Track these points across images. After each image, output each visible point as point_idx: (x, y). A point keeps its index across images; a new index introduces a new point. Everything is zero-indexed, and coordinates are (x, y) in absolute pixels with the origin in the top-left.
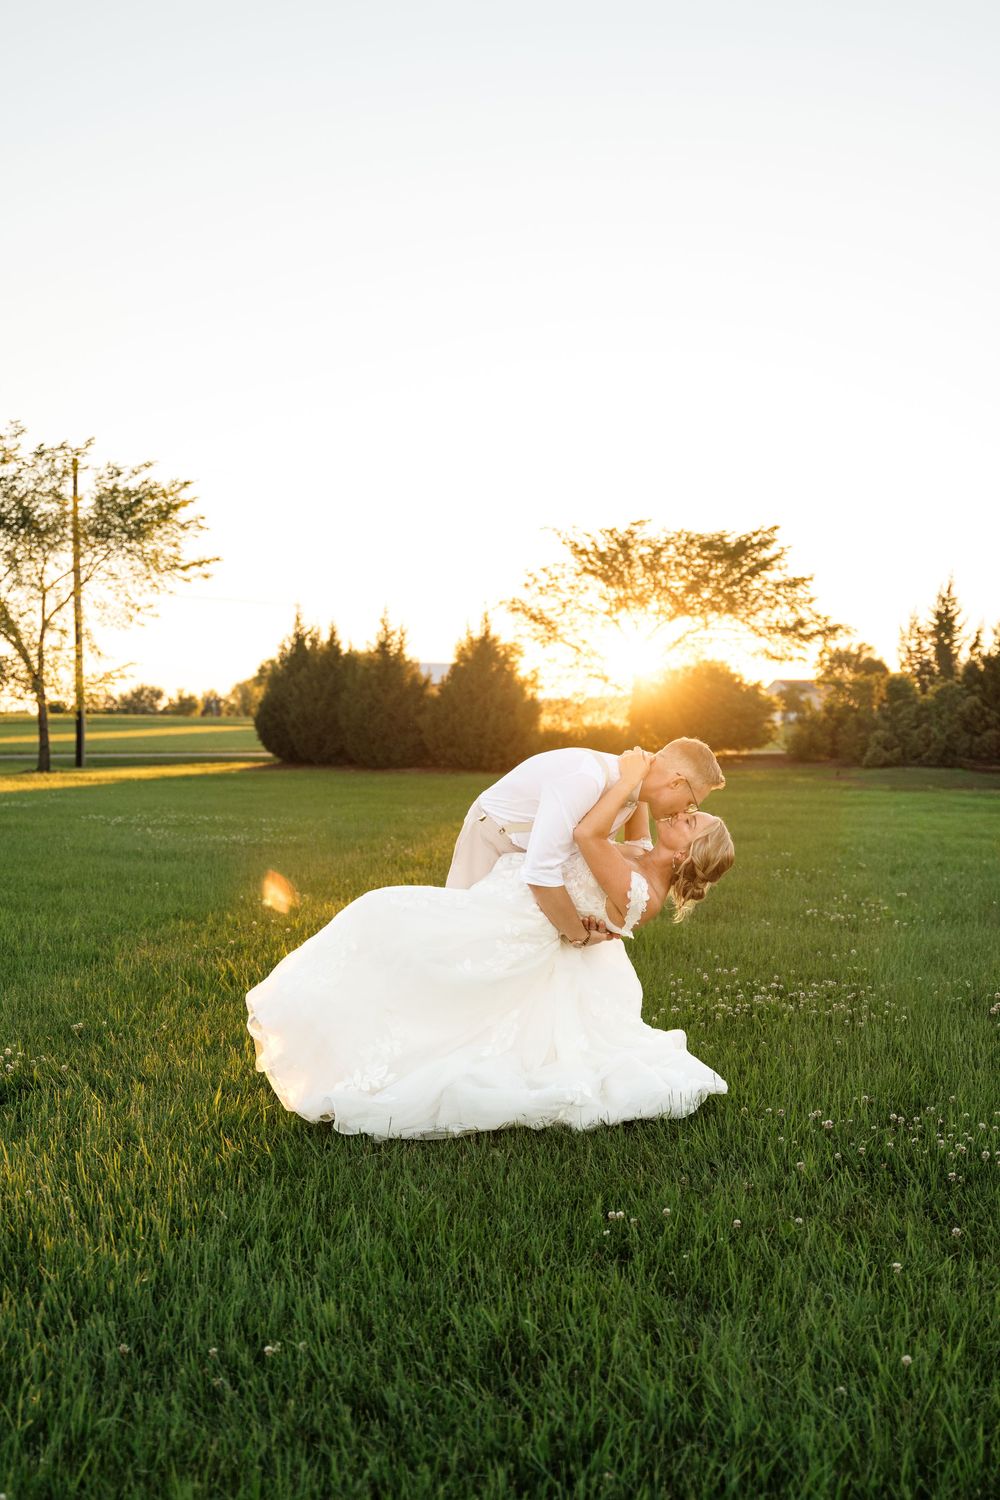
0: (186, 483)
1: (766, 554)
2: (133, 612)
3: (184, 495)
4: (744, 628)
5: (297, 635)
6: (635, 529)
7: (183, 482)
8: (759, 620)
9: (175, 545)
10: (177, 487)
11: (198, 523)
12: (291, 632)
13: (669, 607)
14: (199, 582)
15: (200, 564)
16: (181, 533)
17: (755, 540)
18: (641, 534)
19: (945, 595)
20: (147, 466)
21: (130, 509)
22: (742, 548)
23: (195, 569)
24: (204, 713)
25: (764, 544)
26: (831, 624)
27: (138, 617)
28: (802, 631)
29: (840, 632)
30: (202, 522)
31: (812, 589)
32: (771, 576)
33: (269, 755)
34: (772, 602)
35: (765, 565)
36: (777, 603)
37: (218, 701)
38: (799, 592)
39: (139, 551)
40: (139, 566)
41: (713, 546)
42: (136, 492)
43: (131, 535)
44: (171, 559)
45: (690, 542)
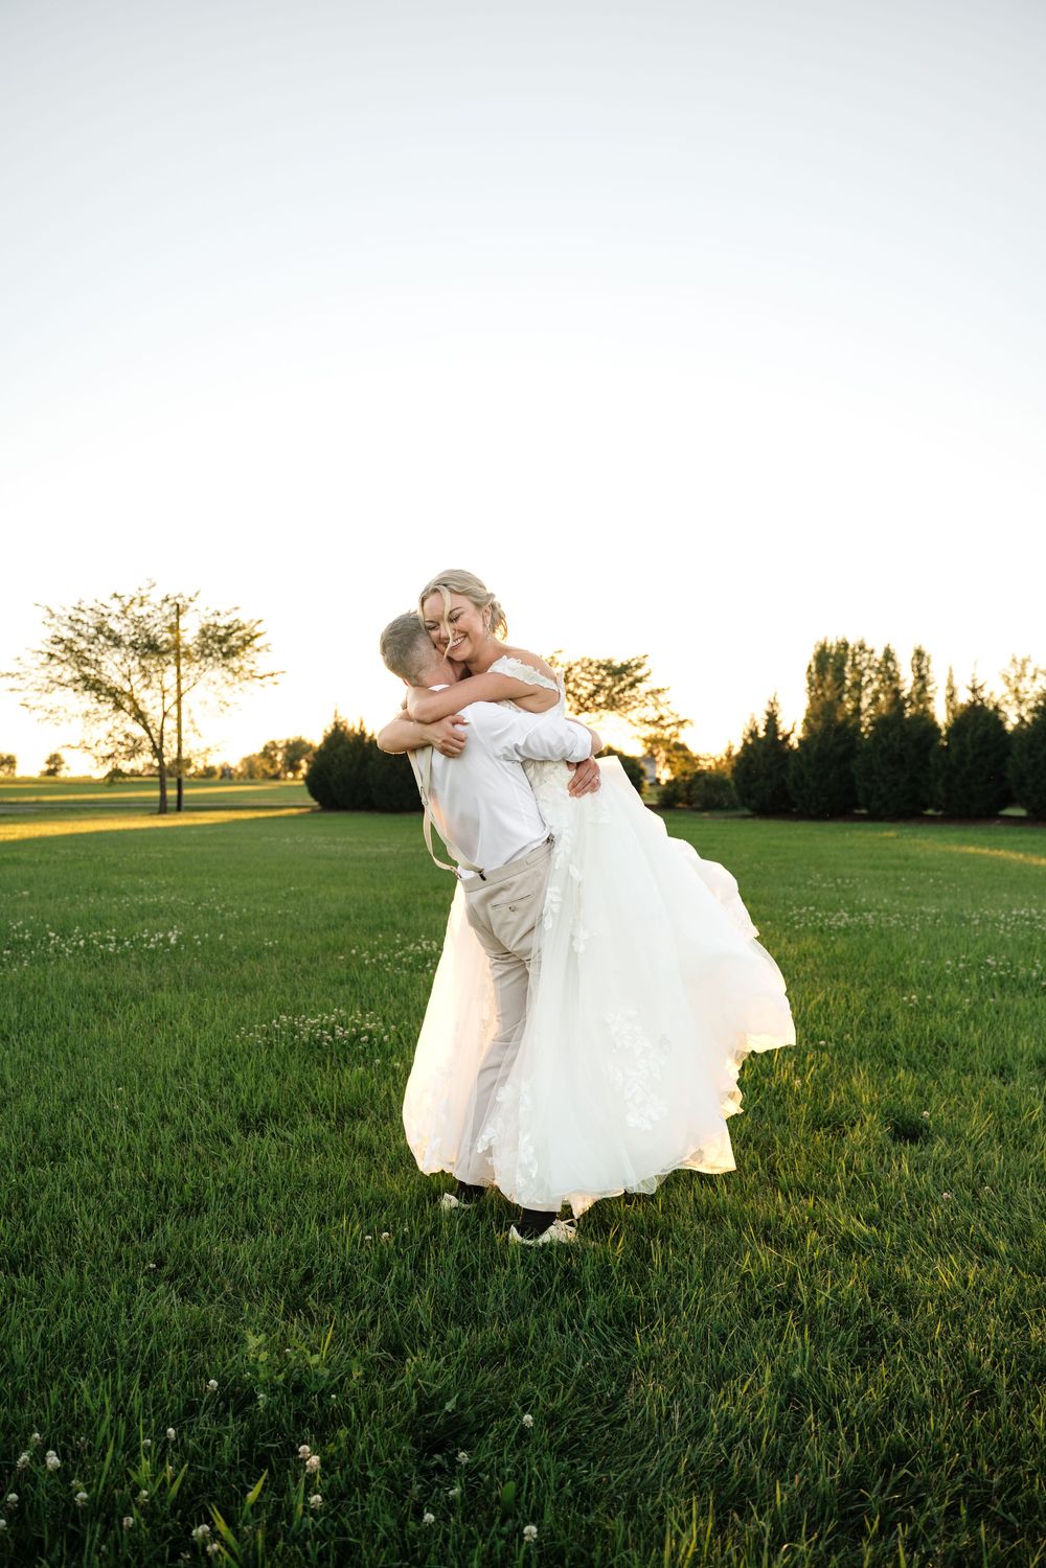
0: (260, 621)
1: (639, 673)
2: (224, 706)
3: (258, 630)
4: (624, 721)
6: (555, 655)
7: (257, 620)
8: (634, 715)
9: (253, 662)
10: (254, 624)
13: (576, 706)
14: (271, 687)
15: (272, 675)
16: (256, 654)
17: (633, 664)
18: (560, 658)
19: (772, 701)
20: (236, 608)
21: (222, 640)
22: (625, 669)
23: (269, 679)
24: (222, 777)
25: (638, 666)
26: (681, 719)
27: (228, 710)
28: (662, 723)
29: (685, 724)
30: (270, 648)
31: (669, 696)
32: (643, 687)
33: (316, 803)
34: (642, 704)
35: (639, 680)
36: (646, 704)
37: (230, 769)
38: (661, 698)
39: (231, 666)
40: (229, 676)
41: (605, 668)
42: (229, 627)
43: (225, 655)
44: (251, 671)
45: (591, 664)
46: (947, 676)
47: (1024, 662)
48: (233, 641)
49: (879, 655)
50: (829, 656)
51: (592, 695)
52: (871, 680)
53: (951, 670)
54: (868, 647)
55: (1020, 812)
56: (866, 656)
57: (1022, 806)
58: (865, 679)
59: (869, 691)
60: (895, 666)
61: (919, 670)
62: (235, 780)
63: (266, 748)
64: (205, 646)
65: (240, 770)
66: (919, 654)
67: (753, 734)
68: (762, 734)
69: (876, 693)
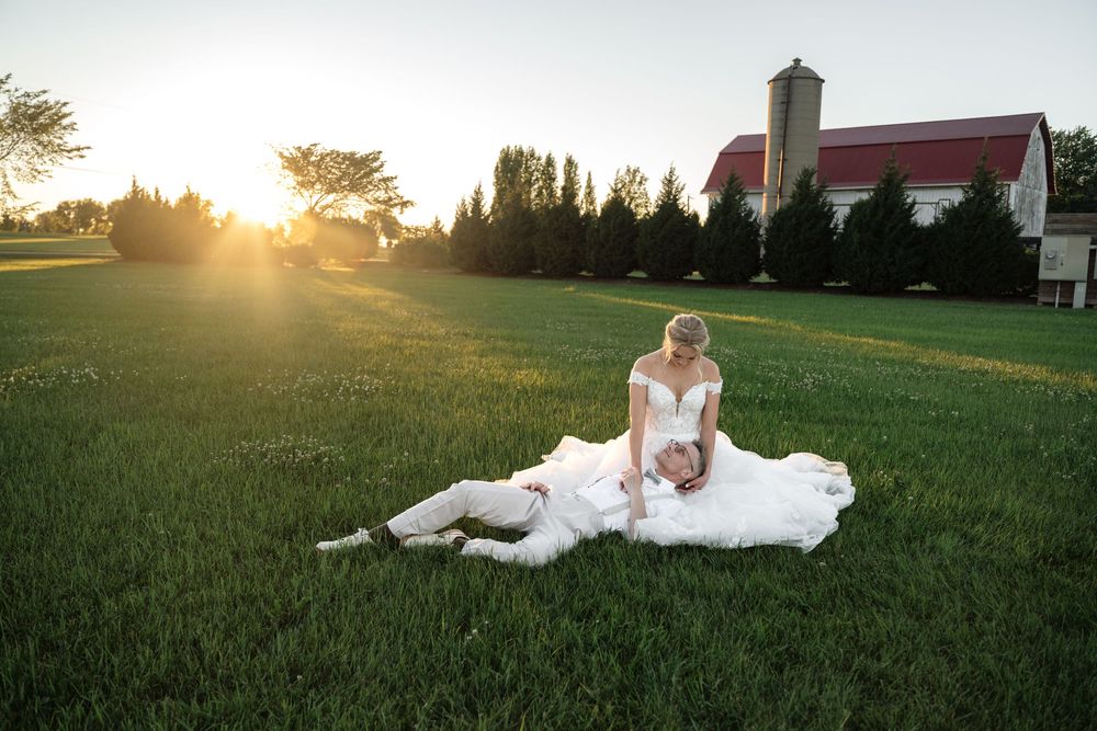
0: (66, 104)
1: (375, 164)
2: (36, 174)
3: (65, 110)
4: (361, 200)
5: (134, 191)
6: (311, 147)
7: (64, 102)
8: (369, 196)
9: (61, 138)
10: (61, 105)
11: (72, 126)
12: (131, 189)
13: (326, 188)
14: (77, 160)
15: (78, 149)
16: (64, 132)
17: (371, 157)
18: (314, 149)
19: (477, 191)
20: (44, 92)
21: (33, 118)
22: (364, 160)
23: (75, 153)
25: (376, 159)
26: (405, 199)
27: (40, 177)
28: (390, 202)
29: (408, 205)
30: (75, 127)
31: (396, 183)
32: (377, 176)
33: (118, 255)
34: (376, 188)
35: (374, 170)
36: (379, 189)
37: (27, 224)
38: (390, 184)
39: (41, 139)
40: (39, 148)
41: (348, 159)
42: (39, 107)
43: (35, 131)
44: (59, 145)
45: (338, 155)
46: (586, 179)
47: (636, 171)
48: (42, 120)
49: (543, 161)
50: (510, 160)
51: (339, 180)
52: (537, 179)
53: (589, 174)
54: (537, 155)
55: (642, 274)
56: (535, 161)
57: (643, 270)
58: (534, 178)
59: (536, 186)
60: (554, 170)
61: (570, 173)
62: (33, 232)
63: (60, 207)
64: (16, 121)
65: (36, 224)
66: (570, 162)
67: (464, 214)
68: (470, 214)
69: (540, 188)
